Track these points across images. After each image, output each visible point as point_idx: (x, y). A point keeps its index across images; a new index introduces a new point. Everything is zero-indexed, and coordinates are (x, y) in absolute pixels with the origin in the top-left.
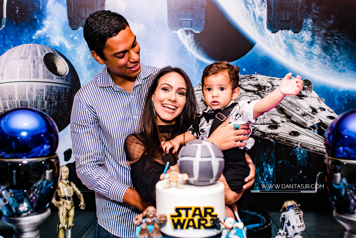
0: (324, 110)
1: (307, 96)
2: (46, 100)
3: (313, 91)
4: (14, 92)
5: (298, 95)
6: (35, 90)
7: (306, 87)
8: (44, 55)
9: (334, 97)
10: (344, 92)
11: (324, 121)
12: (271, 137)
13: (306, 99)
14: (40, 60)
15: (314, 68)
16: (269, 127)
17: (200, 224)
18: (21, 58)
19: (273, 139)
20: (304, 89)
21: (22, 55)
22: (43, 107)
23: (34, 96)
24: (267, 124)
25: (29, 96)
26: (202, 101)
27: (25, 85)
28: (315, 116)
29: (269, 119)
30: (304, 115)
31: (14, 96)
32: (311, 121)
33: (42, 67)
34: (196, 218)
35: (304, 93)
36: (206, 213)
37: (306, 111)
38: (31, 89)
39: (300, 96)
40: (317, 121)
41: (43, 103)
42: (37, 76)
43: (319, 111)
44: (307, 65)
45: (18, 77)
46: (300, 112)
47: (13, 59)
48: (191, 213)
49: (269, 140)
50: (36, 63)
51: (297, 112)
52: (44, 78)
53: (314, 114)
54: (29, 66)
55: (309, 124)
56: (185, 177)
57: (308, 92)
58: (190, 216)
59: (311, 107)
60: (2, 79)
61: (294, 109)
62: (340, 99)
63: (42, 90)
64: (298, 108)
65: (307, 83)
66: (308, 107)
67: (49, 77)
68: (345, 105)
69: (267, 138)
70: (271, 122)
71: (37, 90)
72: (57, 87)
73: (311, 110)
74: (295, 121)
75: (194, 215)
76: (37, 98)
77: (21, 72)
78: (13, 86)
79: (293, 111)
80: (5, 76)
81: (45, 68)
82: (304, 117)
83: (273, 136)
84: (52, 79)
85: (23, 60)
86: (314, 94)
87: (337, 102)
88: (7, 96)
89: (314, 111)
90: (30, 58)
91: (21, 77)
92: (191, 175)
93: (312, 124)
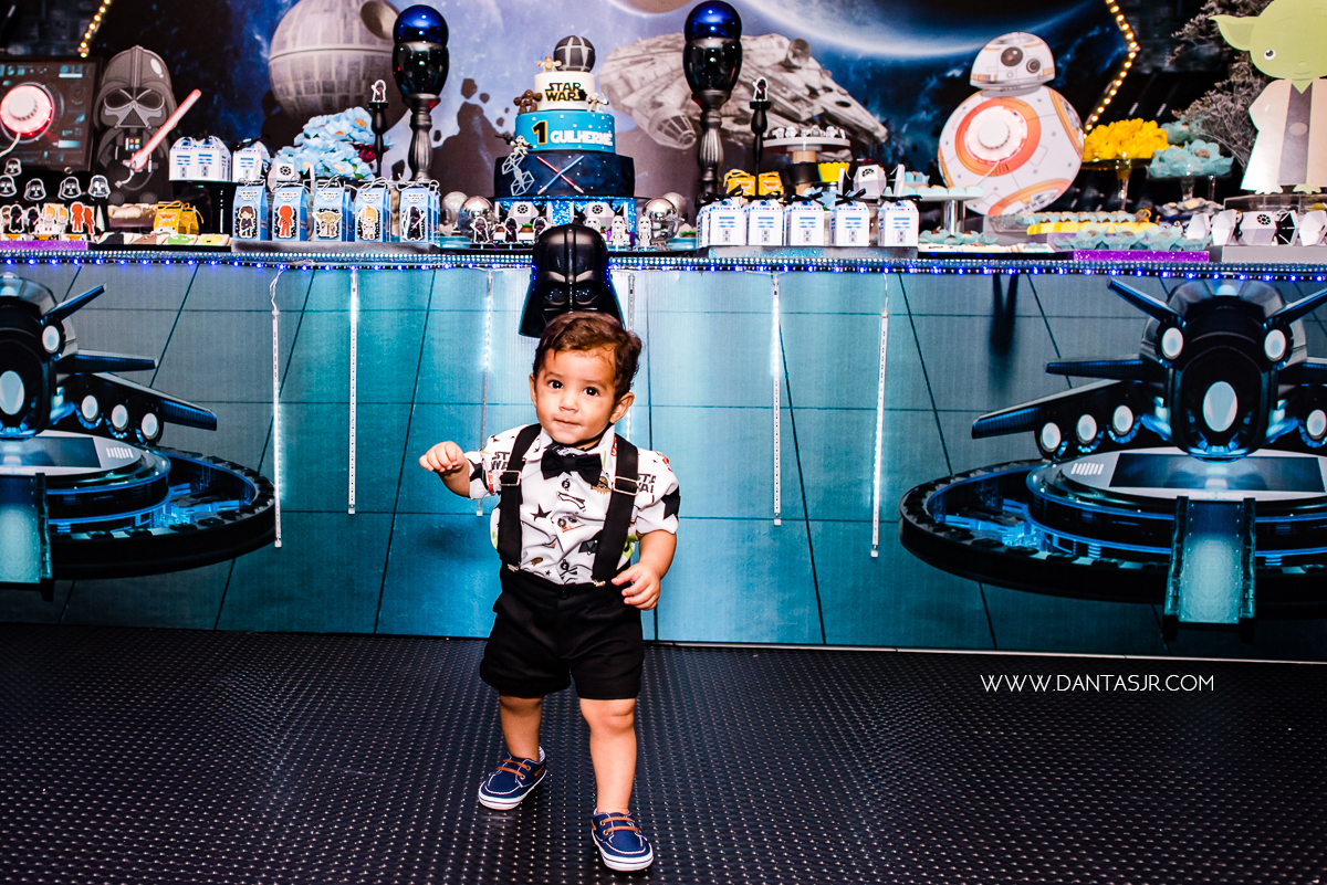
0: (830, 90)
1: (800, 68)
2: (364, 78)
3: (811, 59)
4: (313, 67)
5: (781, 64)
6: (346, 63)
7: (799, 51)
8: (361, 5)
9: (847, 68)
10: (865, 61)
11: (830, 109)
12: (738, 139)
13: (798, 71)
14: (354, 14)
15: (812, 19)
16: (735, 122)
17: (569, 97)
18: (326, 11)
19: (742, 141)
20: (795, 55)
21: (326, 6)
22: (359, 90)
23: (345, 71)
24: (731, 116)
25: (337, 73)
26: (621, 77)
27: (330, 56)
28: (814, 101)
29: (735, 108)
30: (796, 99)
31: (313, 74)
32: (807, 109)
33: (357, 25)
34: (567, 92)
35: (795, 62)
36: (575, 88)
37: (799, 94)
38: (341, 62)
39: (787, 66)
40: (817, 111)
41: (359, 84)
42: (349, 40)
43: (821, 92)
44: (799, 14)
45: (319, 41)
46: (789, 95)
47: (312, 13)
48: (562, 87)
49: (735, 145)
50: (349, 18)
51: (783, 94)
52: (361, 42)
53: (813, 98)
54: (338, 24)
55: (805, 116)
56: (558, 63)
57: (803, 60)
58: (561, 90)
59: (808, 87)
60: (294, 45)
61: (778, 90)
62: (859, 72)
63: (358, 63)
64: (784, 89)
65: (801, 46)
66: (802, 85)
67: (369, 42)
68: (867, 82)
69: (732, 140)
70: (738, 113)
71: (350, 64)
72: (382, 57)
73: (807, 92)
74: (779, 109)
75: (565, 89)
76: (350, 76)
77: (324, 34)
78: (312, 58)
79: (777, 94)
80: (299, 41)
81: (363, 26)
82: (796, 104)
83: (741, 137)
84: (374, 43)
85: (327, 15)
86: (813, 63)
87: (853, 78)
88: (301, 74)
89: (813, 93)
90: (339, 10)
91: (323, 43)
92: (564, 63)
93: (808, 116)
